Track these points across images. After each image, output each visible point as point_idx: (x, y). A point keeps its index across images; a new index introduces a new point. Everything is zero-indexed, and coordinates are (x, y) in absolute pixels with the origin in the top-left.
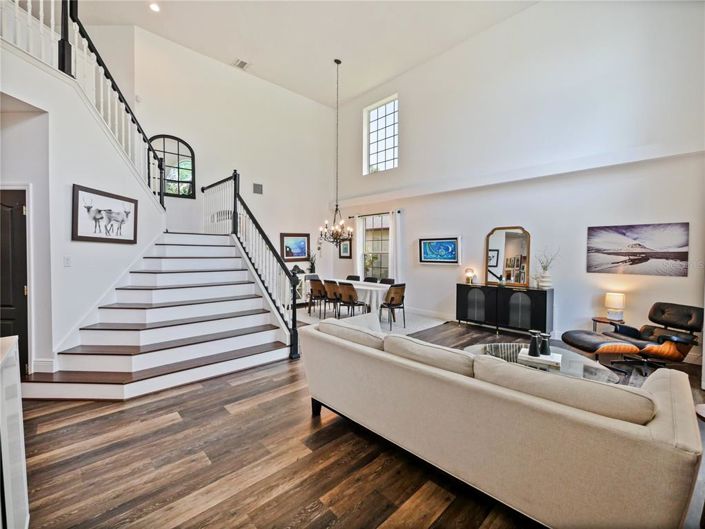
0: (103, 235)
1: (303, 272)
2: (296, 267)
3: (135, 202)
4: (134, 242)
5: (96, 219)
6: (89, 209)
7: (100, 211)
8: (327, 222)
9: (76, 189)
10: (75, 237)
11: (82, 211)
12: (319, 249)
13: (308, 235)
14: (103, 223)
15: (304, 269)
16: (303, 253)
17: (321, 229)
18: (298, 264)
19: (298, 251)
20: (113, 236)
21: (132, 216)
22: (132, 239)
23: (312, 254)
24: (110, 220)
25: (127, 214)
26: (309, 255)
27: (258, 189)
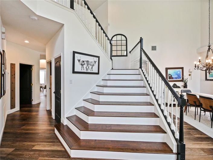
0: (85, 71)
1: (179, 87)
2: (175, 84)
3: (99, 57)
4: (98, 73)
5: (82, 65)
6: (79, 61)
7: (84, 61)
8: (200, 58)
9: (74, 53)
10: (74, 72)
11: (76, 61)
12: (190, 75)
13: (182, 68)
14: (85, 66)
15: (180, 86)
16: (179, 77)
17: (195, 63)
18: (176, 83)
19: (176, 76)
20: (89, 71)
21: (97, 63)
22: (97, 72)
23: (185, 78)
24: (88, 65)
25: (95, 62)
26: (183, 78)
27: (154, 48)
